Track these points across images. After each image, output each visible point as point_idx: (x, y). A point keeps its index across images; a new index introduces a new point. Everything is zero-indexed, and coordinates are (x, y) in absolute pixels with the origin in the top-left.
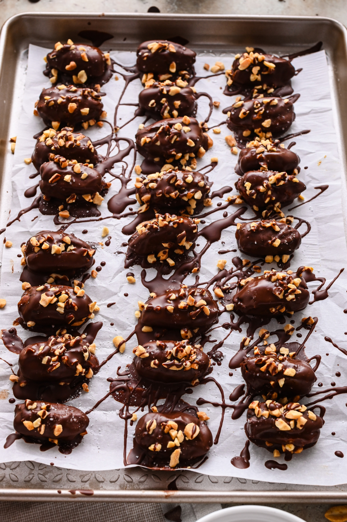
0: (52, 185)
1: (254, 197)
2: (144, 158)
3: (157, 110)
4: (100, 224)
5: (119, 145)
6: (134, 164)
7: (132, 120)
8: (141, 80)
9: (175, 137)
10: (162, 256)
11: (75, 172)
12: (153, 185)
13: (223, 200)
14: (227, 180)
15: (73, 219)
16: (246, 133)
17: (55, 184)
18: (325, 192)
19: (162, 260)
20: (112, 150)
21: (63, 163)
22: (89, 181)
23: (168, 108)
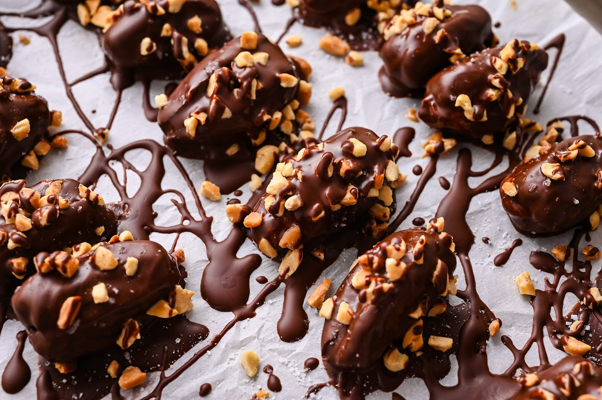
0: (72, 332)
1: (485, 118)
2: (202, 162)
3: (164, 56)
4: (225, 352)
5: (129, 164)
6: (191, 184)
7: (119, 101)
8: (77, 20)
9: (254, 82)
10: (413, 341)
11: (105, 271)
12: (292, 202)
13: (418, 158)
14: (389, 118)
15: (156, 376)
16: (351, 19)
17: (77, 324)
18: (566, 49)
19: (419, 350)
20: (125, 182)
21: (68, 266)
22: (148, 271)
23: (185, 39)
